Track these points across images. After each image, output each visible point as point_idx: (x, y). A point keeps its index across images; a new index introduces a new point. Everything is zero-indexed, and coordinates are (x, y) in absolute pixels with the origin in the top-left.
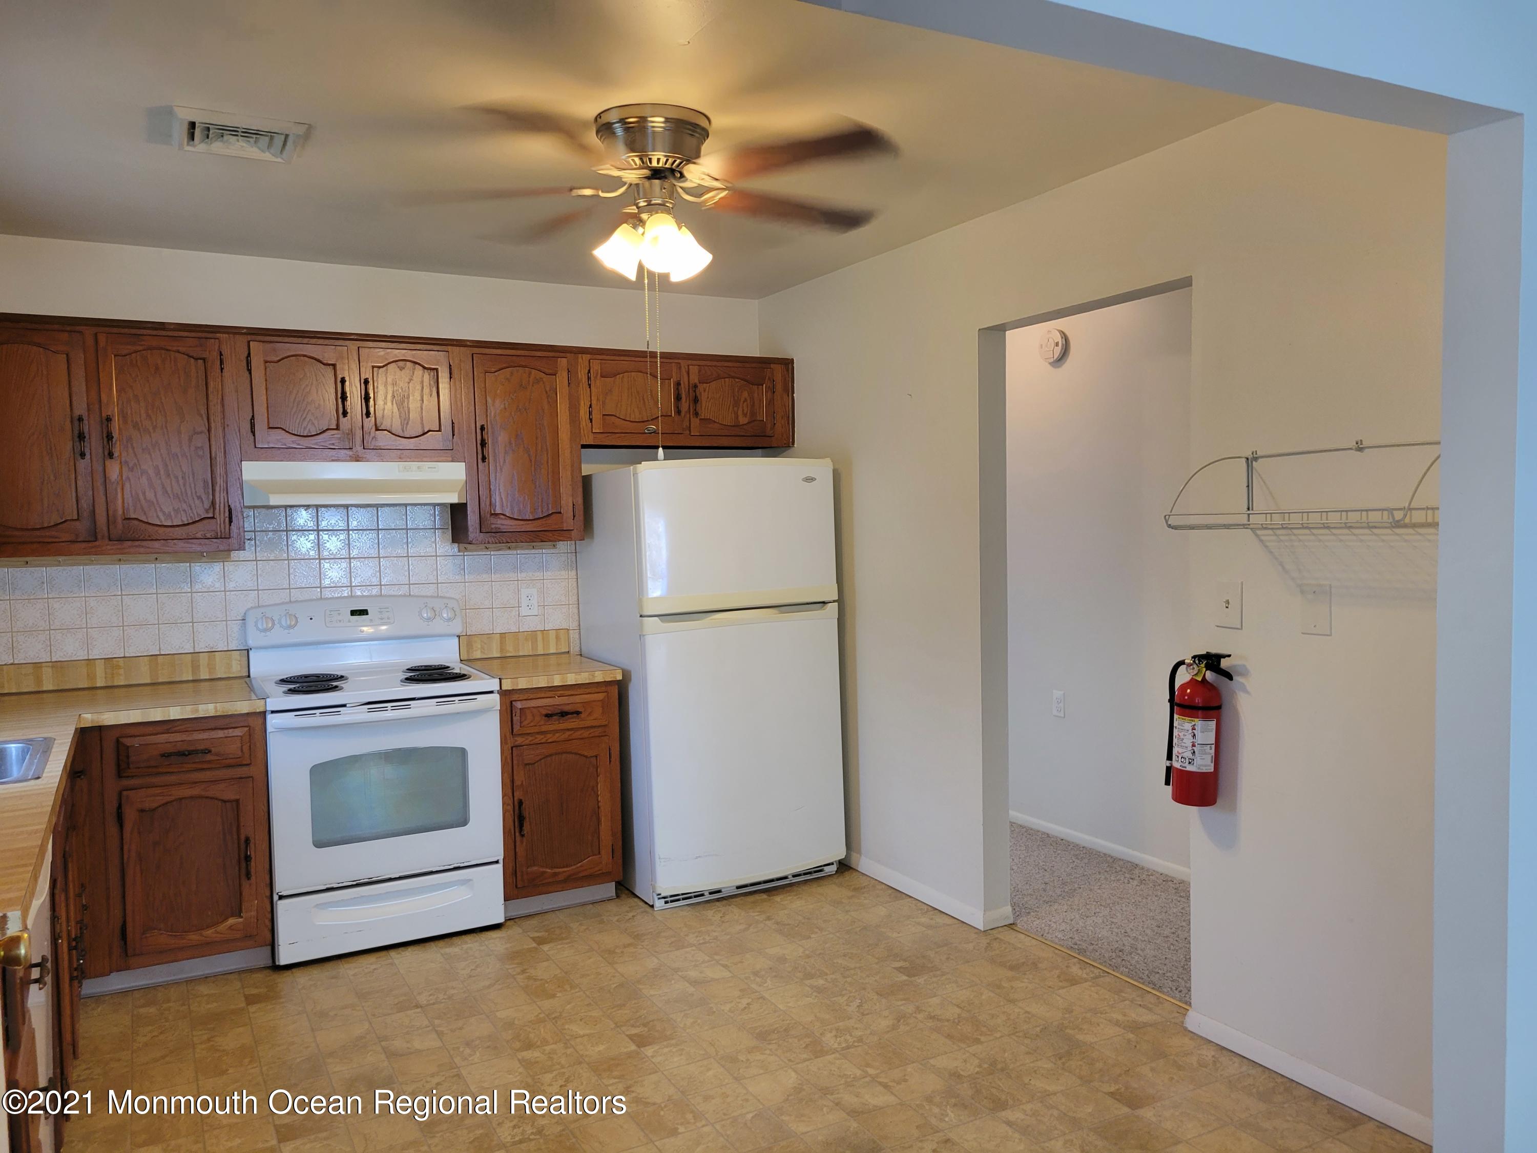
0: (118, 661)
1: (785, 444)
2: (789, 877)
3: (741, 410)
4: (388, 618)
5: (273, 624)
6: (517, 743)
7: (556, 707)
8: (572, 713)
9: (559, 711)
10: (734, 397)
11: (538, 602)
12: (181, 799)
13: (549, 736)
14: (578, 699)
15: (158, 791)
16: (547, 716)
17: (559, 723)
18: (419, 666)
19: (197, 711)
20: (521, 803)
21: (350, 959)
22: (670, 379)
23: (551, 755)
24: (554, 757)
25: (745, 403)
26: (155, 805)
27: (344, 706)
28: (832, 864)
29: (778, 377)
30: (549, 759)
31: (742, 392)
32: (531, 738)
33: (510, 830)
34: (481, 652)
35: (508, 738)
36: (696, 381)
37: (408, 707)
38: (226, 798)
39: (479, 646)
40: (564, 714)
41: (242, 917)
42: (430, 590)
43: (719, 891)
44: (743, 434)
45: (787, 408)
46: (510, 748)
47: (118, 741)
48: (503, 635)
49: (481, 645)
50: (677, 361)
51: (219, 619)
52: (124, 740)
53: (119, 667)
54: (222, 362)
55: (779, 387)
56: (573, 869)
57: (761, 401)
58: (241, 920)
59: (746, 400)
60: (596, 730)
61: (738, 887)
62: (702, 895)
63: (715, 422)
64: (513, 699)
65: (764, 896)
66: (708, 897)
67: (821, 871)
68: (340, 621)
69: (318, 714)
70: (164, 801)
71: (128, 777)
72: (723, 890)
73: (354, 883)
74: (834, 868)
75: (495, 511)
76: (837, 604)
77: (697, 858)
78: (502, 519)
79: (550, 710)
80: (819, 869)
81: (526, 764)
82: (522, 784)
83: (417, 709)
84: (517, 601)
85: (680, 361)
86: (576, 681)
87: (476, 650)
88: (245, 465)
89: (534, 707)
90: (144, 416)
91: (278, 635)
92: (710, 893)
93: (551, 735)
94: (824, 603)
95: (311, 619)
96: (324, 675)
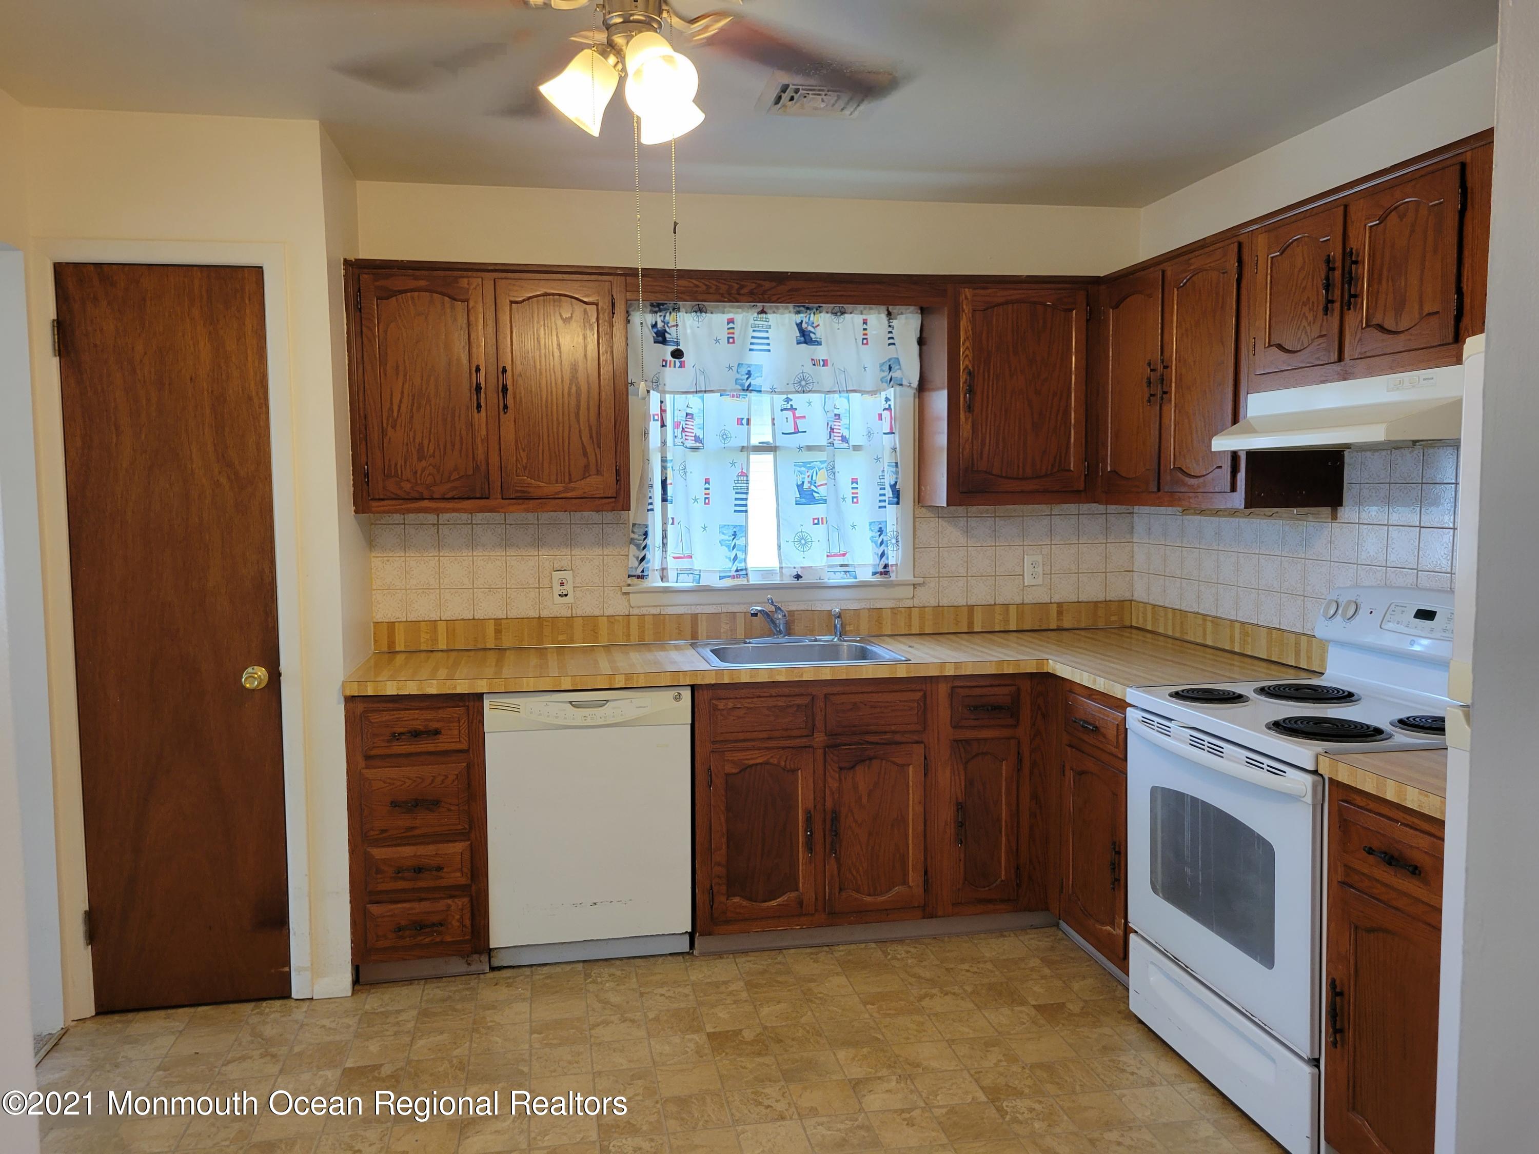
0: (1248, 628)
5: (1337, 612)
12: (1091, 773)
14: (1425, 842)
15: (1079, 755)
26: (1079, 770)
27: (1172, 721)
38: (1112, 789)
41: (1115, 930)
46: (1337, 881)
52: (1068, 695)
53: (1248, 634)
54: (1239, 271)
58: (1114, 932)
68: (1399, 622)
69: (1155, 724)
70: (1083, 769)
71: (1068, 732)
81: (1355, 925)
86: (1420, 806)
91: (1336, 627)
95: (1371, 612)
96: (1338, 690)
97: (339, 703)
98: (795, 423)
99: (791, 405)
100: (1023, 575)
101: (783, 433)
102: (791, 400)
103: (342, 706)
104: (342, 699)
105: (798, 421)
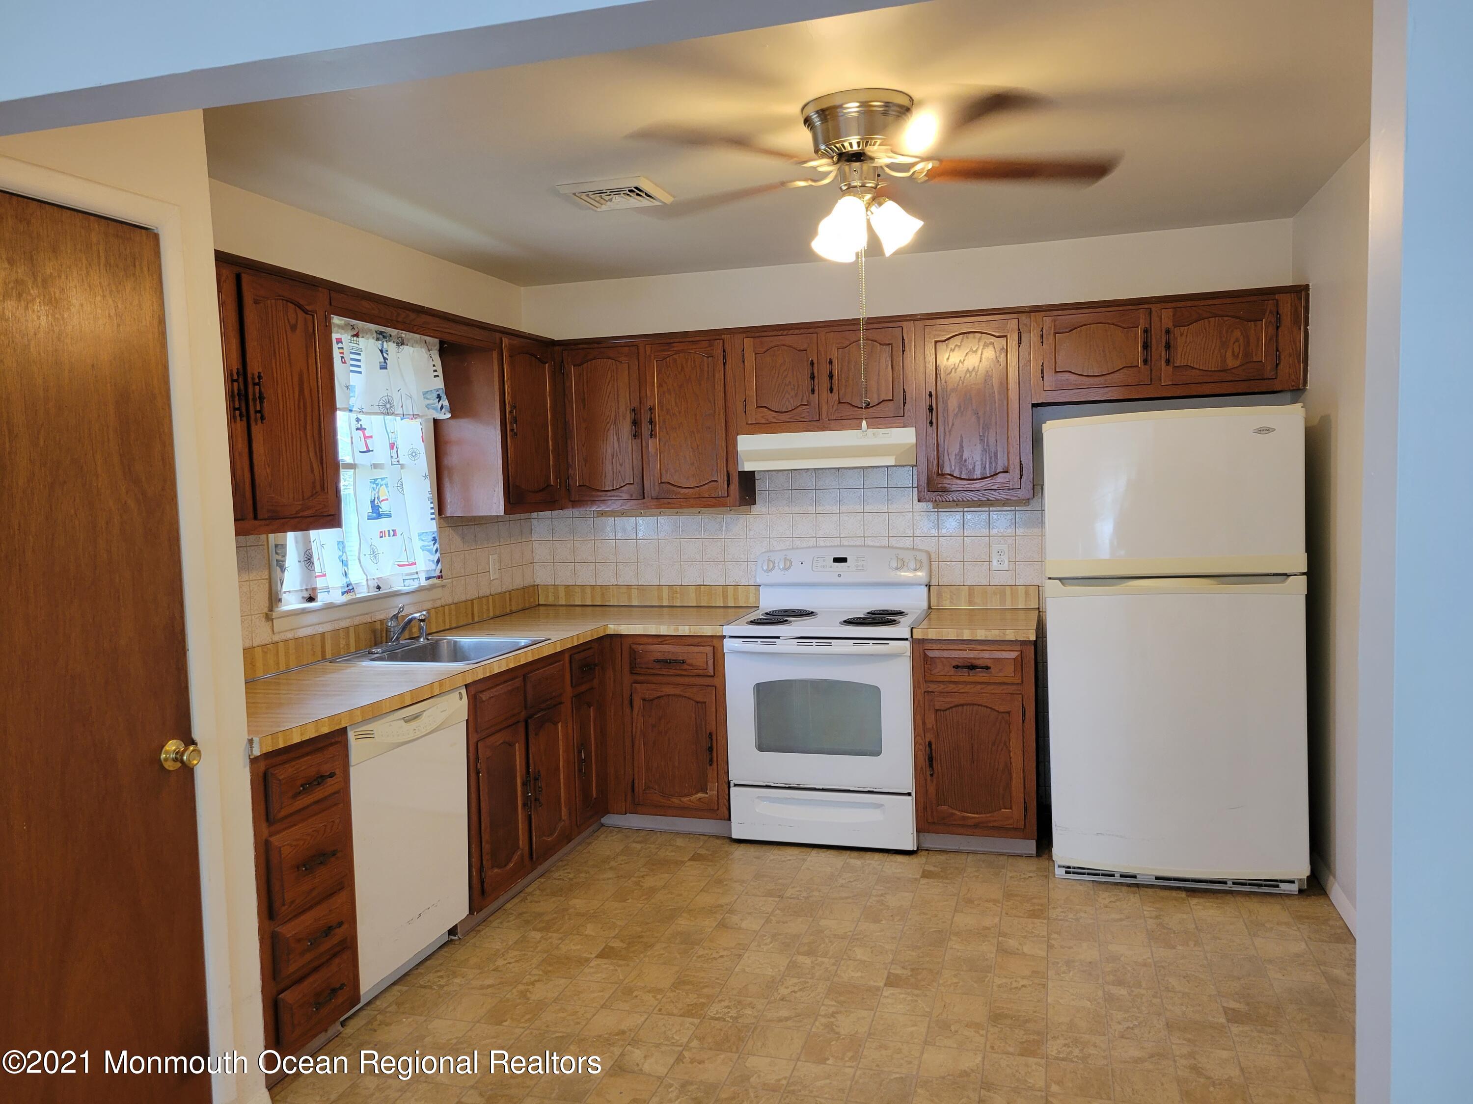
0: (676, 588)
1: (1293, 386)
2: (1228, 882)
3: (1231, 351)
4: (863, 566)
5: (774, 566)
6: (929, 690)
7: (966, 659)
8: (982, 668)
9: (969, 664)
10: (1221, 337)
11: (1009, 558)
12: (669, 695)
13: (961, 686)
14: (986, 655)
15: (653, 686)
16: (956, 667)
17: (969, 676)
18: (877, 611)
19: (677, 630)
20: (930, 744)
21: (782, 848)
22: (1138, 327)
23: (962, 705)
24: (965, 707)
25: (1237, 344)
26: (652, 697)
27: (778, 638)
28: (1292, 882)
29: (1286, 309)
30: (960, 708)
31: (1232, 331)
32: (942, 686)
33: (922, 768)
34: (950, 601)
35: (921, 683)
36: (1170, 325)
37: (830, 644)
38: (698, 699)
39: (949, 597)
40: (971, 667)
41: (707, 793)
42: (908, 543)
43: (1135, 877)
44: (1230, 379)
45: (1298, 343)
46: (923, 692)
47: (630, 647)
48: (971, 588)
49: (950, 596)
50: (1146, 306)
51: (742, 560)
52: (634, 646)
53: (676, 592)
54: (725, 358)
55: (1287, 320)
56: (982, 817)
57: (1259, 339)
58: (707, 795)
59: (1237, 340)
60: (1009, 687)
61: (1157, 878)
62: (1113, 876)
63: (1193, 368)
64: (926, 648)
65: (1183, 895)
66: (1117, 879)
67: (1278, 886)
68: (824, 566)
69: (759, 643)
70: (658, 695)
71: (636, 673)
72: (1138, 876)
73: (787, 786)
74: (1294, 888)
75: (942, 471)
76: (1305, 577)
77: (1098, 834)
78: (948, 479)
79: (959, 662)
80: (1274, 883)
81: (937, 710)
82: (933, 727)
83: (838, 647)
84: (988, 555)
85: (1150, 306)
86: (986, 637)
87: (946, 600)
88: (740, 438)
89: (944, 658)
90: (673, 403)
91: (777, 576)
92: (1121, 876)
93: (963, 686)
94: (1287, 575)
95: (802, 563)
96: (800, 610)
97: (245, 767)
98: (365, 441)
99: (361, 425)
100: (489, 571)
101: (360, 452)
102: (361, 420)
103: (248, 770)
104: (248, 761)
105: (368, 440)
